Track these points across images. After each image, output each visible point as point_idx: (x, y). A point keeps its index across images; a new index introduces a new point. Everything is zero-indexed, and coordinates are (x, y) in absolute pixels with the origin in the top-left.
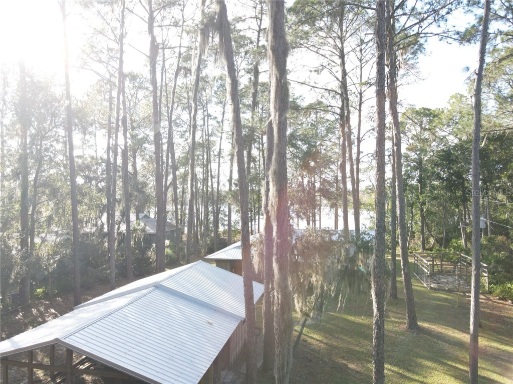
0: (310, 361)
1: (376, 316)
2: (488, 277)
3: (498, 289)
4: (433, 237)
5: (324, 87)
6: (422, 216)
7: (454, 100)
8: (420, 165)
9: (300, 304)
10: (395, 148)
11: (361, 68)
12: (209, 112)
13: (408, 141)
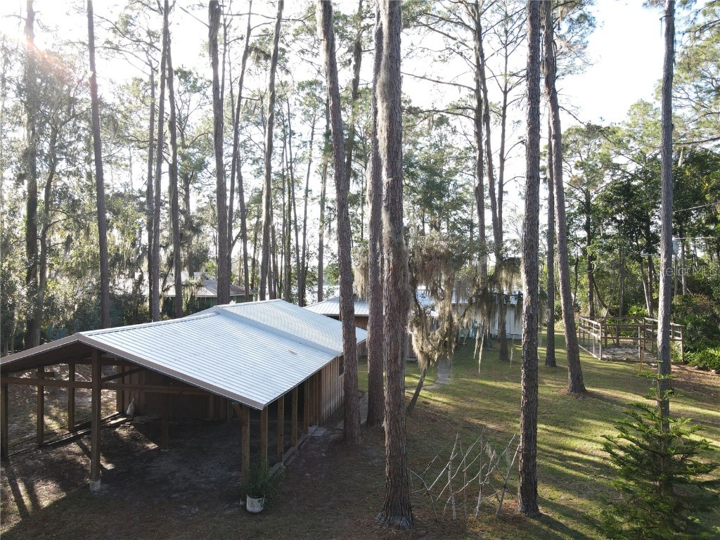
0: (434, 420)
1: (526, 303)
2: (683, 341)
3: (696, 357)
4: (606, 307)
5: (452, 82)
6: (591, 277)
7: (635, 110)
8: (587, 208)
9: (420, 342)
10: (553, 142)
11: (507, 57)
12: (292, 129)
13: (571, 172)
